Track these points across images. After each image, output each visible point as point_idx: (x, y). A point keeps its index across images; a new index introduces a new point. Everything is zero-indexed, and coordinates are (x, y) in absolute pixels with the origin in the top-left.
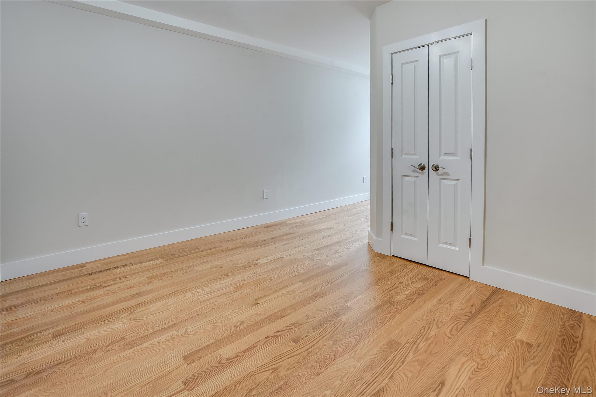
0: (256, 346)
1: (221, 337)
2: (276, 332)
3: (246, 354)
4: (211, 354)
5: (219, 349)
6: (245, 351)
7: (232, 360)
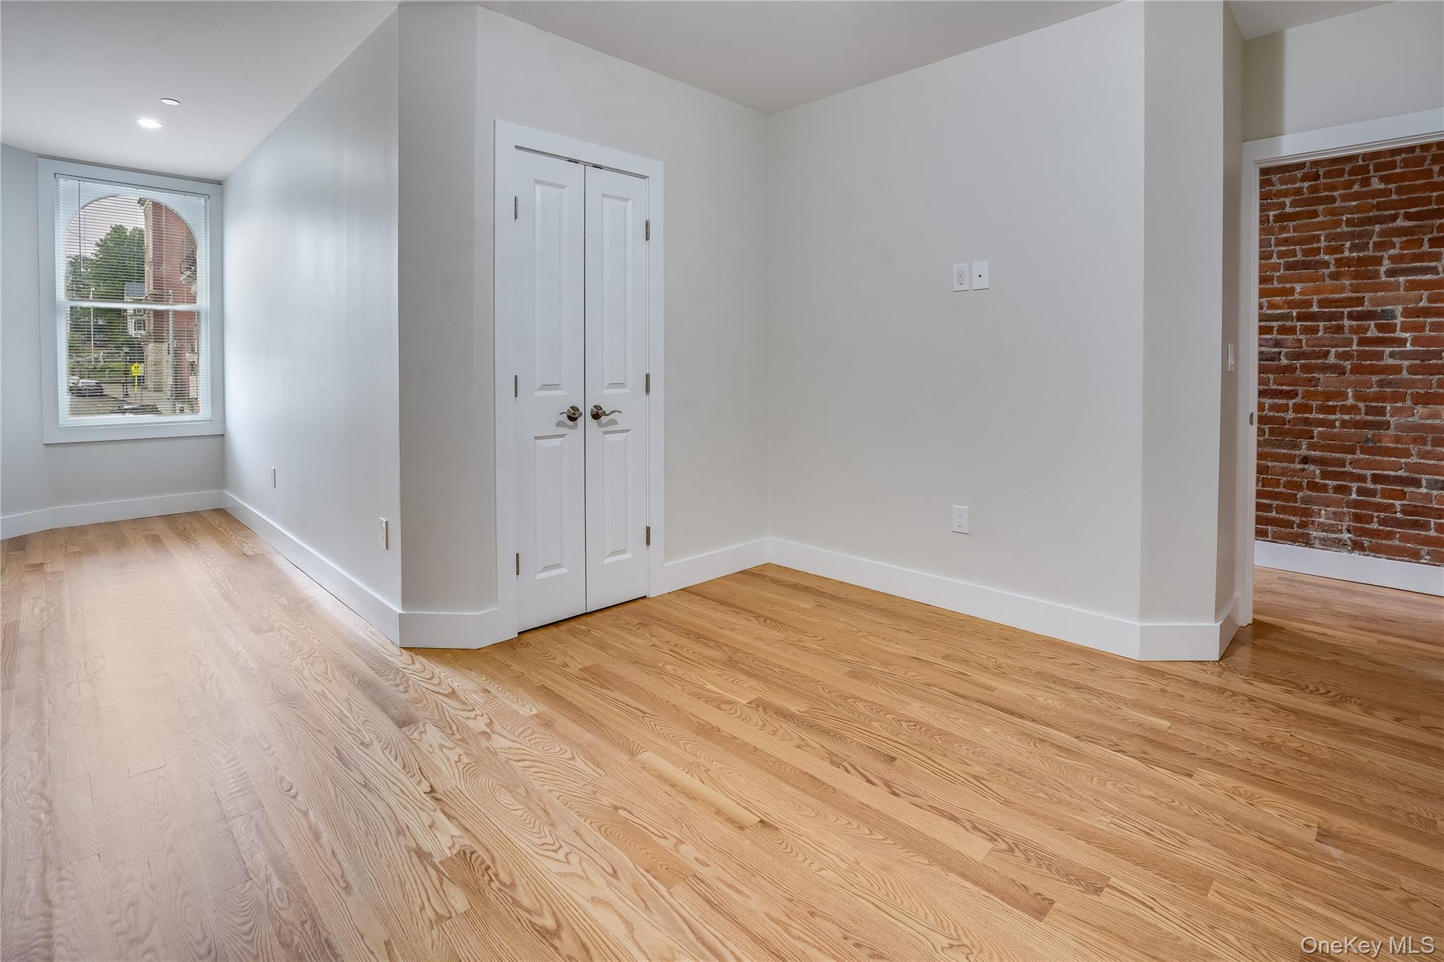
0: (930, 806)
1: (932, 865)
2: (874, 784)
3: (960, 817)
4: (997, 869)
5: (971, 860)
6: (954, 819)
7: (990, 833)
